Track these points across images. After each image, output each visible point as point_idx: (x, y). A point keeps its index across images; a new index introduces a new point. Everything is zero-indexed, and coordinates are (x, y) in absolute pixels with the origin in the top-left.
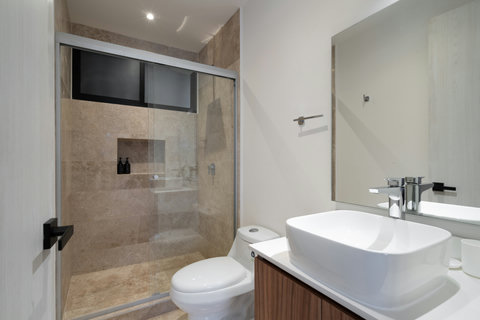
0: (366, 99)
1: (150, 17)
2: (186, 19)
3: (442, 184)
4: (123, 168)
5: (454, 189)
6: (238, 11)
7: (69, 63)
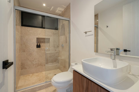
0: (107, 27)
1: (44, 5)
2: (53, 7)
3: (126, 50)
4: (38, 46)
5: (130, 51)
6: (70, 3)
7: (20, 15)
